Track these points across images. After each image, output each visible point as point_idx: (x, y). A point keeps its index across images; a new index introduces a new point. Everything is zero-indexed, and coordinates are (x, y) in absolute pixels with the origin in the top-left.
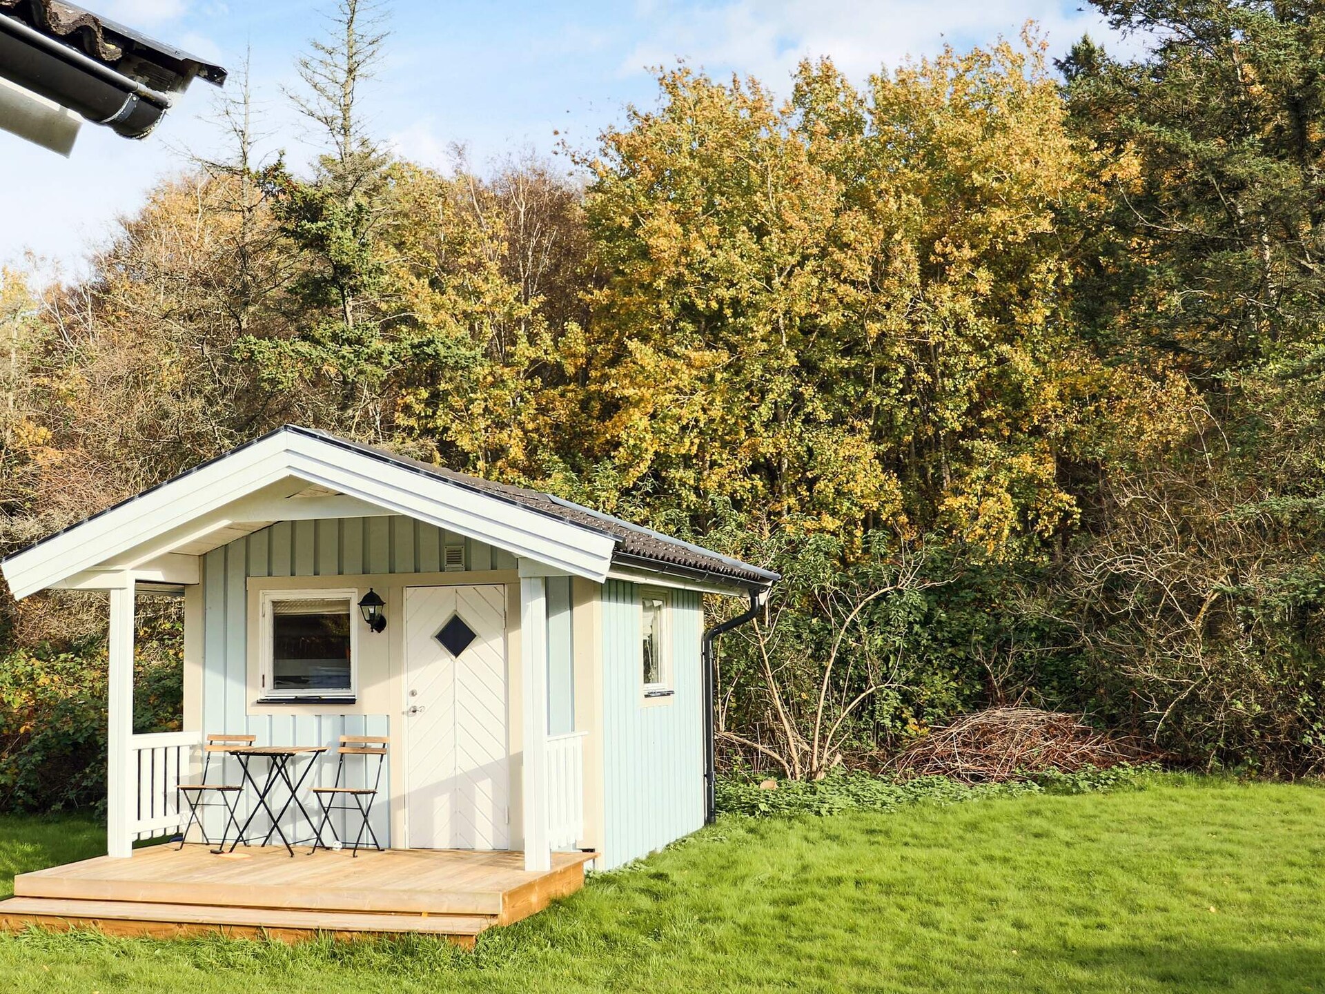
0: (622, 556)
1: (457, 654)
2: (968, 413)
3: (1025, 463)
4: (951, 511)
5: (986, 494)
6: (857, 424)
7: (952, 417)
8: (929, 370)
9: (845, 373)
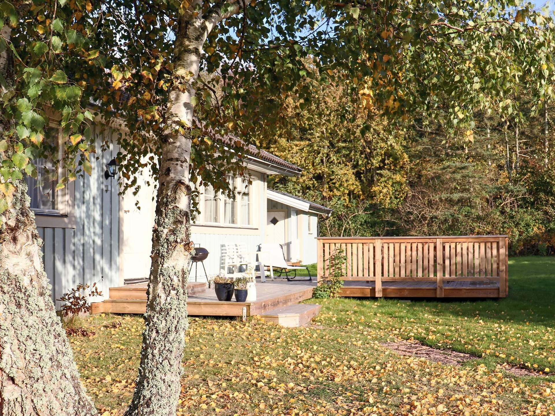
0: (311, 207)
1: (275, 224)
2: (381, 161)
3: (398, 177)
4: (374, 191)
5: (385, 186)
6: (348, 164)
7: (376, 162)
8: (369, 149)
9: (344, 147)
